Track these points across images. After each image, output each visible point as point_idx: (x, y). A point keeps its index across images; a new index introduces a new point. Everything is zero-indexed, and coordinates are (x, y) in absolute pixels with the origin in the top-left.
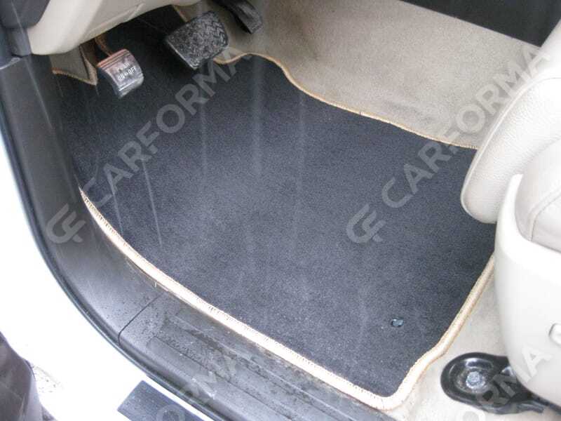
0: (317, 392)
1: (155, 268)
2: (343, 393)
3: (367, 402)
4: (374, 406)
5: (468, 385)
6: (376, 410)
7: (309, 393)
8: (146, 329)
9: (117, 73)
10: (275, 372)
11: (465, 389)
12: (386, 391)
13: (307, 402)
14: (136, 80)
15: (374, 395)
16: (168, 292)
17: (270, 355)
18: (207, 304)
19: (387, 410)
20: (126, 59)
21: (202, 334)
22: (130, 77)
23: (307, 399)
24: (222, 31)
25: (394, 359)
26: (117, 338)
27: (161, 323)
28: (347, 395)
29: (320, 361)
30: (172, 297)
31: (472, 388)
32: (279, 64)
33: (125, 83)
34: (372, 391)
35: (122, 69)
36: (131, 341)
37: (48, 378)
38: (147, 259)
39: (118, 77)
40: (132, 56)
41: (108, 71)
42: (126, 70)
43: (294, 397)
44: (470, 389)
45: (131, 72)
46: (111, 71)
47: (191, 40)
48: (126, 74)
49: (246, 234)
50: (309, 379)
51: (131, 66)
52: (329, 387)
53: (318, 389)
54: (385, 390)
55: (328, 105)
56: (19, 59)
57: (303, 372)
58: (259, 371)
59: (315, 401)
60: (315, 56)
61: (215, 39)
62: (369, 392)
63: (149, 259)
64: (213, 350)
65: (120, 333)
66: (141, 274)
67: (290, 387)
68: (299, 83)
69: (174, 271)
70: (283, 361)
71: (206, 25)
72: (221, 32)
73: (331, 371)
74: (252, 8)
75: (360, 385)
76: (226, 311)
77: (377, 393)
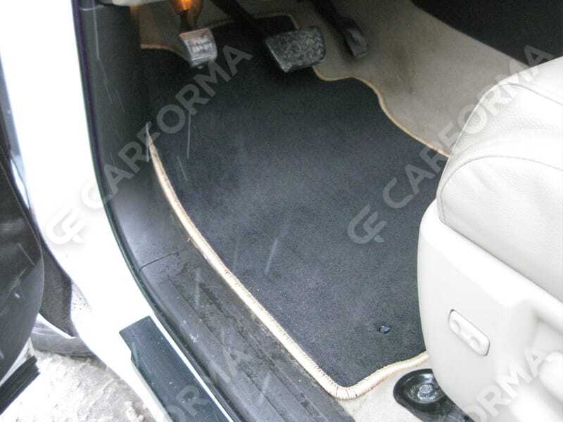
0: (283, 363)
1: (195, 227)
2: (307, 372)
3: (324, 386)
4: (329, 392)
5: (418, 395)
6: (329, 395)
7: (278, 363)
8: (164, 271)
9: (193, 45)
10: (256, 337)
11: (415, 398)
12: (345, 382)
13: (271, 369)
14: (209, 56)
15: (332, 381)
16: (196, 249)
17: (258, 323)
18: (226, 268)
19: (338, 398)
20: (205, 36)
21: (208, 289)
22: (204, 51)
23: (272, 367)
24: (322, 45)
25: (366, 358)
26: (138, 271)
27: (179, 270)
28: (310, 375)
29: (298, 339)
30: (199, 254)
31: (421, 398)
32: (376, 91)
33: (198, 55)
34: (332, 377)
35: (199, 43)
36: (148, 276)
37: (81, 297)
38: (191, 218)
39: (193, 48)
40: (211, 36)
41: (186, 42)
42: (202, 45)
43: (261, 361)
44: (419, 400)
45: (206, 47)
46: (189, 43)
47: (289, 46)
48: (201, 48)
49: (285, 222)
50: (283, 351)
51: (208, 43)
52: (297, 364)
53: (285, 362)
54: (345, 380)
55: (410, 137)
56: (102, 6)
57: (280, 344)
58: (242, 331)
59: (278, 370)
60: (411, 91)
61: (313, 51)
62: (329, 377)
63: (193, 219)
64: (211, 304)
65: (142, 267)
66: (180, 228)
67: (262, 352)
68: (390, 113)
69: (209, 234)
70: (268, 330)
71: (307, 37)
72: (320, 47)
73: (304, 351)
74: (362, 34)
75: (324, 370)
76: (238, 278)
77: (336, 381)
